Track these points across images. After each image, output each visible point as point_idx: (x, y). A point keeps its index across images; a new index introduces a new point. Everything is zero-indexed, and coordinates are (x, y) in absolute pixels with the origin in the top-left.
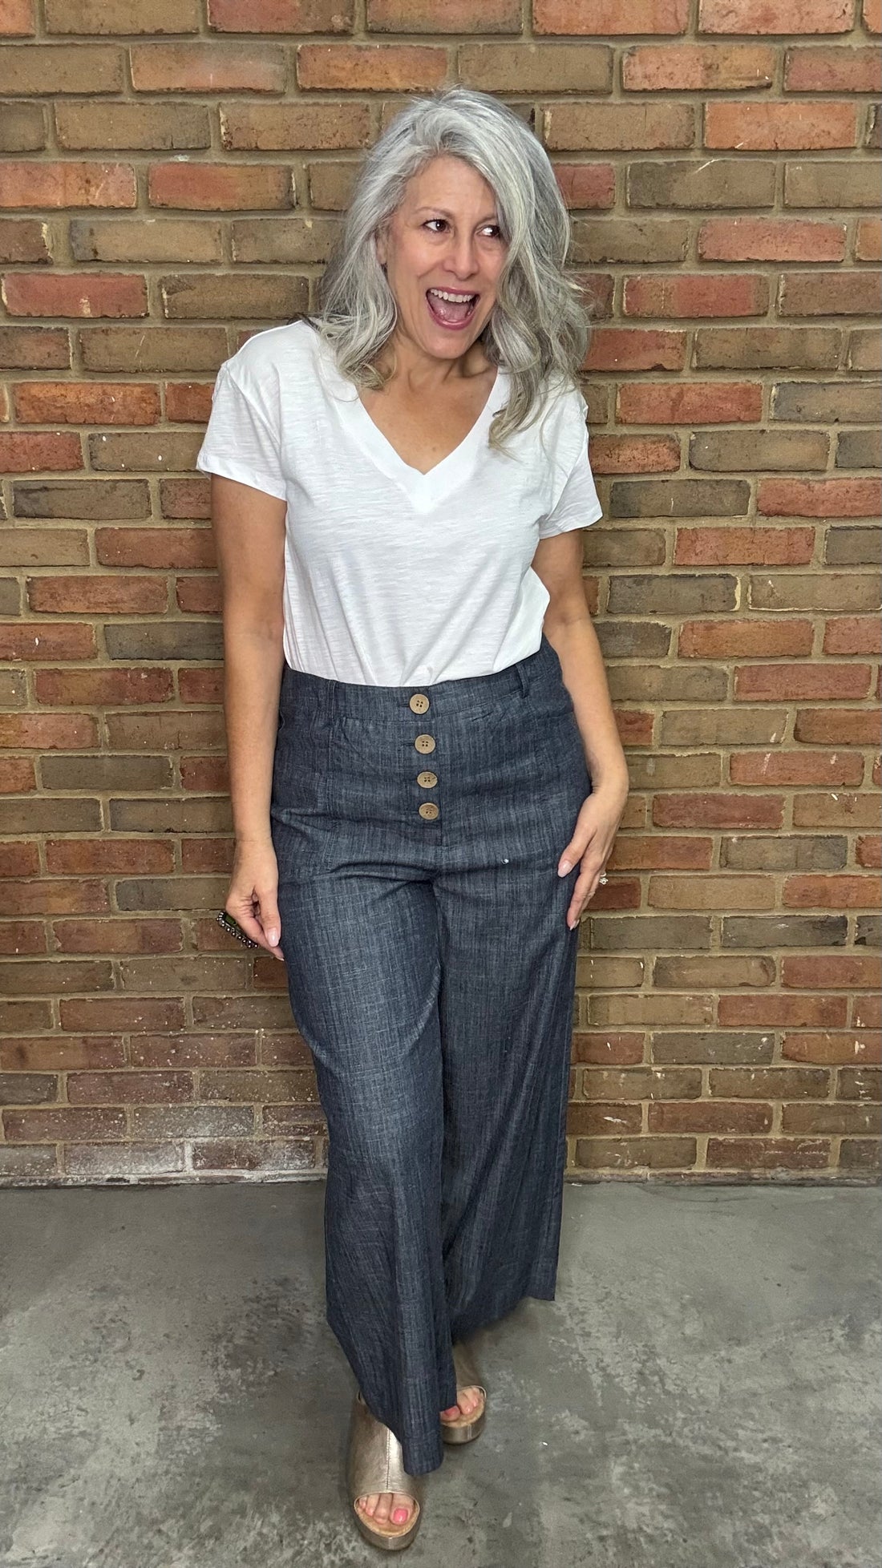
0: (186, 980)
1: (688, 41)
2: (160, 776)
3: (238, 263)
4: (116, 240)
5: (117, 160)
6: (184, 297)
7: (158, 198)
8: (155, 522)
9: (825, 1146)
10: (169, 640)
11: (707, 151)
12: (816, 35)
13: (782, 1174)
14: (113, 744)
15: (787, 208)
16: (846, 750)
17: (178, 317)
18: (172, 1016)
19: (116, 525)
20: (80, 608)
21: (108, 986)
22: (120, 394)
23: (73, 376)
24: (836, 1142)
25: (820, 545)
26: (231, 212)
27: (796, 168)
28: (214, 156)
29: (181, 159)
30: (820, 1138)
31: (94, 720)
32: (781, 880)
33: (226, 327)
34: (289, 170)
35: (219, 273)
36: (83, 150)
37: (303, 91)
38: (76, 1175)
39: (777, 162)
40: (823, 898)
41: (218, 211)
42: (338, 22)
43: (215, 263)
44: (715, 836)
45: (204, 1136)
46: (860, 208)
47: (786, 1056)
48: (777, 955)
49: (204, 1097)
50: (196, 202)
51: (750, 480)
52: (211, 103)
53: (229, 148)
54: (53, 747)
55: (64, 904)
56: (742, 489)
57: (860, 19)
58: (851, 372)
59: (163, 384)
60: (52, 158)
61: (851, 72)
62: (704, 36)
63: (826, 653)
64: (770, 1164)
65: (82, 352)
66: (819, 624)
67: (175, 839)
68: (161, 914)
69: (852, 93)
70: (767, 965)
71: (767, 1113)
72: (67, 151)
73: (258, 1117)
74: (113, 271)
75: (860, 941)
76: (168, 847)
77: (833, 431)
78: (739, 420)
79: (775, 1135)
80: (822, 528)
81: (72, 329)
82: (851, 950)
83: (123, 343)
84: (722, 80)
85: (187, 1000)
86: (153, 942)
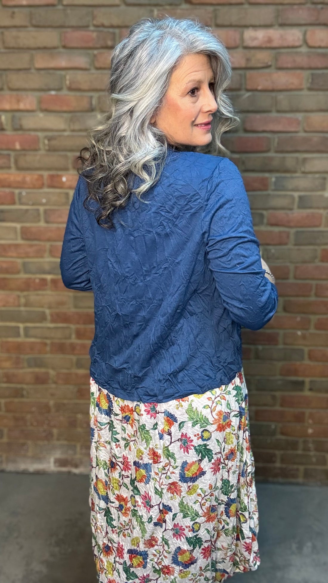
0: (52, 395)
1: (240, 50)
2: (42, 318)
3: (73, 131)
4: (28, 122)
5: (30, 93)
6: (54, 143)
7: (44, 106)
8: (42, 224)
9: (297, 470)
10: (47, 267)
11: (248, 90)
12: (288, 47)
13: (281, 480)
14: (26, 305)
15: (278, 111)
16: (303, 315)
17: (52, 150)
18: (47, 408)
19: (28, 225)
20: (14, 254)
21: (22, 396)
22: (29, 177)
23: (13, 171)
24: (302, 468)
25: (292, 237)
26: (70, 112)
27: (281, 96)
28: (65, 92)
29: (53, 93)
30: (295, 467)
31: (19, 297)
32: (279, 364)
33: (69, 154)
34: (91, 97)
35: (66, 134)
36: (18, 90)
37: (97, 69)
38: (10, 467)
39: (273, 94)
40: (296, 373)
41: (65, 112)
42: (110, 43)
43: (64, 130)
44: (252, 347)
45: (58, 454)
46: (306, 111)
47: (282, 433)
48: (278, 394)
49: (58, 439)
50: (57, 108)
51: (265, 212)
52: (63, 73)
53: (70, 89)
54: (4, 306)
55: (7, 364)
56: (262, 216)
57: (305, 42)
58: (303, 173)
59: (46, 174)
60: (6, 93)
61: (301, 61)
62: (246, 48)
63: (295, 278)
64: (276, 476)
65: (16, 162)
66: (292, 267)
67: (48, 342)
68: (43, 370)
69: (302, 68)
70: (274, 397)
71: (274, 455)
72: (11, 89)
73: (78, 448)
74: (28, 133)
75: (311, 390)
76: (45, 344)
77: (296, 194)
78: (260, 190)
79: (278, 465)
80: (293, 231)
81: (12, 154)
82: (307, 393)
83: (31, 159)
84: (253, 64)
85: (52, 403)
86: (40, 380)
